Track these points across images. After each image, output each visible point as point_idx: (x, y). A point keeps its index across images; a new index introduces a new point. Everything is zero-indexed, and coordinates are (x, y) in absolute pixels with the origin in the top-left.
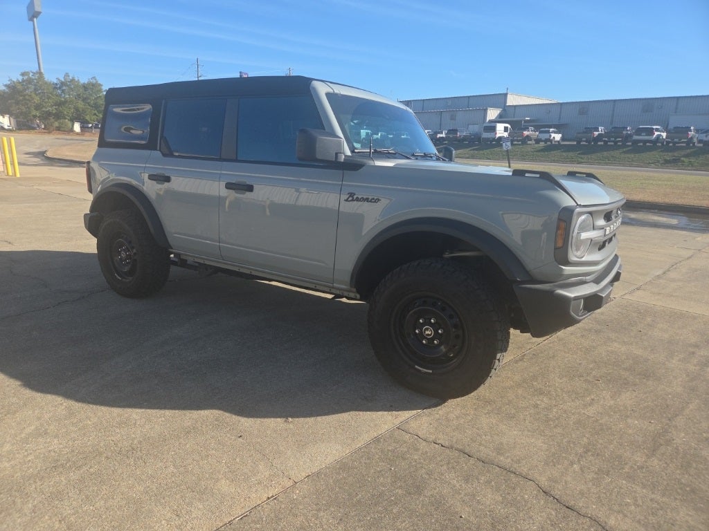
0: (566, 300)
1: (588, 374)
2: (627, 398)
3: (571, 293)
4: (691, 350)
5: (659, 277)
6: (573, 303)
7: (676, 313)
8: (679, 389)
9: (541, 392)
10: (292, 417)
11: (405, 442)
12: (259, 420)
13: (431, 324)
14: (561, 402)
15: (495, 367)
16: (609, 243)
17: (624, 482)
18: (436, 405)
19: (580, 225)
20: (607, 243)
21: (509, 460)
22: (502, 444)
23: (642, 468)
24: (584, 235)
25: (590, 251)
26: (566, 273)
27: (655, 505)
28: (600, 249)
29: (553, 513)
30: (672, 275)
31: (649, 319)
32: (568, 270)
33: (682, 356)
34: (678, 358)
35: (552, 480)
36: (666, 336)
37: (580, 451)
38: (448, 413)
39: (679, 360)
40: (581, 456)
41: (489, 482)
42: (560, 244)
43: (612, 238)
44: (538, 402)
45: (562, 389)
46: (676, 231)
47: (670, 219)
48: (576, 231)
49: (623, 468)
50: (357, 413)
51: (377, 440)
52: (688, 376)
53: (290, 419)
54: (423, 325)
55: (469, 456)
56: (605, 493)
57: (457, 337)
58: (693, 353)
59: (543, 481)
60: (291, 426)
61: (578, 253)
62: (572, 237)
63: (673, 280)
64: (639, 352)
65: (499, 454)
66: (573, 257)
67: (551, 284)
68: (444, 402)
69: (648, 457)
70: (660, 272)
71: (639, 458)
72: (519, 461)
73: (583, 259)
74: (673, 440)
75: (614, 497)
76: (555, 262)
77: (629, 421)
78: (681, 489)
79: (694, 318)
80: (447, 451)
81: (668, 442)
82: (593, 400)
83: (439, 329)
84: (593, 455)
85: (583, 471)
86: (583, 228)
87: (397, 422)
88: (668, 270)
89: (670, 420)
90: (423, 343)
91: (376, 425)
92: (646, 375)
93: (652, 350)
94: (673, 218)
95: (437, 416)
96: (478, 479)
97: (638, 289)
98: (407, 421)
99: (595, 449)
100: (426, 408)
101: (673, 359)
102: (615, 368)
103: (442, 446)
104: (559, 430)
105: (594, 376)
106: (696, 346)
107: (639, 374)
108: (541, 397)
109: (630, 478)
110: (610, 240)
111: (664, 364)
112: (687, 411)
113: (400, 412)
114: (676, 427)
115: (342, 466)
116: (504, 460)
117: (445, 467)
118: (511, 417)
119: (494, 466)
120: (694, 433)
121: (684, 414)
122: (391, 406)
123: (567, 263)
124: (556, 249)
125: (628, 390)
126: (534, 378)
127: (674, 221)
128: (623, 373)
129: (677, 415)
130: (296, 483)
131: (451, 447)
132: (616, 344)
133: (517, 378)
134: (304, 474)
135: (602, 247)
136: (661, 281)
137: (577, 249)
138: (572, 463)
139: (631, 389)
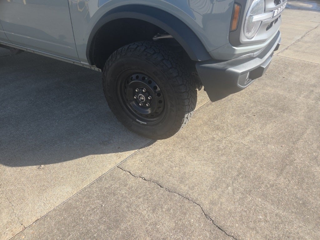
0: (235, 75)
1: (249, 112)
2: (270, 128)
3: (239, 70)
4: (311, 89)
5: (299, 40)
6: (240, 77)
7: (305, 64)
8: (302, 118)
9: (218, 128)
10: (45, 163)
11: (120, 179)
12: (19, 169)
13: (143, 93)
14: (229, 135)
15: (184, 122)
16: (275, 23)
17: (260, 200)
18: (149, 145)
19: (253, 9)
20: (274, 23)
21: (186, 188)
22: (185, 173)
23: (273, 186)
24: (256, 18)
25: (259, 32)
26: (237, 52)
27: (278, 220)
28: (267, 29)
29: (208, 235)
30: (306, 39)
31: (290, 69)
32: (239, 50)
33: (306, 94)
34: (303, 96)
35: (212, 203)
36: (298, 80)
37: (235, 173)
38: (155, 150)
39: (304, 97)
40: (235, 179)
41: (168, 210)
42: (234, 27)
43: (278, 18)
44: (215, 136)
45: (231, 125)
46: (311, 12)
47: (308, 5)
48: (249, 14)
49: (260, 187)
50: (93, 156)
51: (100, 179)
52: (308, 108)
53: (43, 166)
54: (138, 93)
55: (161, 187)
56: (245, 211)
57: (160, 102)
58: (313, 91)
59: (206, 205)
60: (41, 172)
61: (249, 35)
62: (245, 19)
63: (306, 42)
64: (281, 93)
65: (182, 182)
66: (244, 39)
67: (225, 62)
68: (155, 142)
69: (278, 176)
70: (299, 37)
71: (271, 177)
72: (192, 188)
73: (253, 40)
74: (295, 160)
75: (251, 215)
76: (229, 44)
77: (269, 146)
78: (296, 202)
79: (315, 66)
80: (147, 184)
81: (292, 162)
82: (249, 131)
83: (148, 96)
84: (242, 177)
85: (234, 193)
86: (256, 11)
87: (118, 161)
88: (304, 36)
89: (294, 144)
90: (139, 105)
91: (103, 166)
92: (283, 109)
93: (289, 91)
94: (310, 4)
95: (148, 153)
96: (161, 208)
97: (287, 49)
98: (125, 161)
99: (244, 172)
100: (141, 148)
101: (300, 96)
102: (266, 105)
103: (145, 179)
104: (224, 158)
105: (253, 113)
106: (314, 86)
107: (280, 109)
108: (217, 132)
109: (264, 196)
110: (277, 20)
111: (295, 100)
112: (305, 136)
113: (123, 153)
114: (297, 149)
115: (67, 207)
116: (184, 189)
117: (141, 200)
118: (196, 150)
119: (176, 194)
120: (308, 153)
121: (303, 138)
122: (119, 148)
123: (239, 44)
124: (231, 31)
125: (271, 122)
126: (215, 117)
127: (310, 6)
128: (270, 109)
129: (299, 139)
130: (26, 228)
131: (150, 181)
132: (269, 88)
133: (205, 118)
134: (34, 219)
135: (269, 26)
136: (299, 43)
137: (249, 31)
138: (228, 186)
139: (273, 121)
